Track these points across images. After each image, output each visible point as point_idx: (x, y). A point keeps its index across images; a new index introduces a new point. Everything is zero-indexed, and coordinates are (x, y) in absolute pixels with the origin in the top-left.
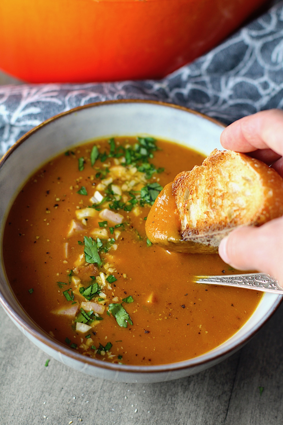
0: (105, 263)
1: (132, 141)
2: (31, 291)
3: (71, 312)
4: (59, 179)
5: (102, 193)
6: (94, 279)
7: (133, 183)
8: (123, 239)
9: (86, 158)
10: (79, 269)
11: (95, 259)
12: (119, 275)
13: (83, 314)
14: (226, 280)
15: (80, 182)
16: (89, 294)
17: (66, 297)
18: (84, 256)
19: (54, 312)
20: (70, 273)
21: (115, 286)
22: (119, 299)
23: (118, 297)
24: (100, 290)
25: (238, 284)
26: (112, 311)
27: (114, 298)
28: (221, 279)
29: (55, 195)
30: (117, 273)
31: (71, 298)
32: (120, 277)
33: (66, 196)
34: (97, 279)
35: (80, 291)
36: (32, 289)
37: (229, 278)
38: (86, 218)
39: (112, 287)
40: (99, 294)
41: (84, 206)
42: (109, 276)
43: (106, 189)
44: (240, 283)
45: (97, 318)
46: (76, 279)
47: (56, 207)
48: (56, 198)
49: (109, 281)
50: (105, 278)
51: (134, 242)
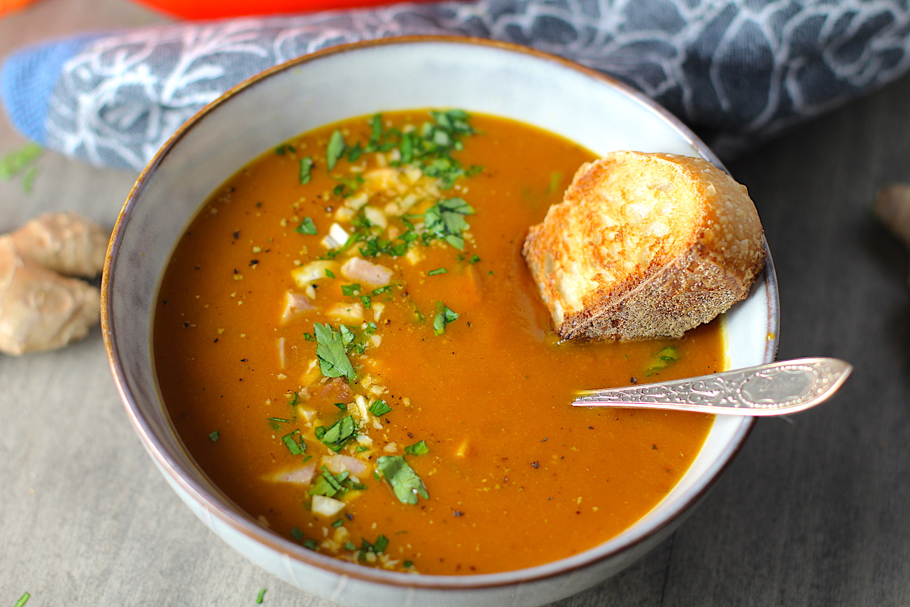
0: (363, 376)
1: (418, 118)
2: (214, 436)
3: (301, 476)
4: (259, 205)
5: (345, 226)
6: (342, 408)
7: (411, 200)
8: (389, 321)
9: (316, 157)
10: (311, 390)
11: (342, 368)
12: (395, 401)
13: (326, 479)
14: (630, 396)
15: (301, 210)
16: (336, 440)
17: (288, 447)
18: (317, 363)
19: (266, 478)
20: (294, 399)
21: (389, 422)
22: (398, 447)
23: (396, 443)
24: (359, 431)
25: (656, 401)
26: (384, 471)
27: (387, 444)
28: (619, 395)
29: (251, 241)
30: (391, 397)
31: (300, 449)
32: (398, 404)
33: (273, 240)
34: (348, 409)
35: (316, 434)
36: (215, 433)
37: (637, 391)
38: (313, 283)
39: (383, 423)
40: (357, 439)
41: (310, 258)
42: (374, 401)
43: (354, 218)
44: (660, 400)
45: (354, 486)
46: (306, 411)
47: (254, 266)
48: (252, 247)
49: (375, 412)
50: (367, 406)
51: (409, 329)
